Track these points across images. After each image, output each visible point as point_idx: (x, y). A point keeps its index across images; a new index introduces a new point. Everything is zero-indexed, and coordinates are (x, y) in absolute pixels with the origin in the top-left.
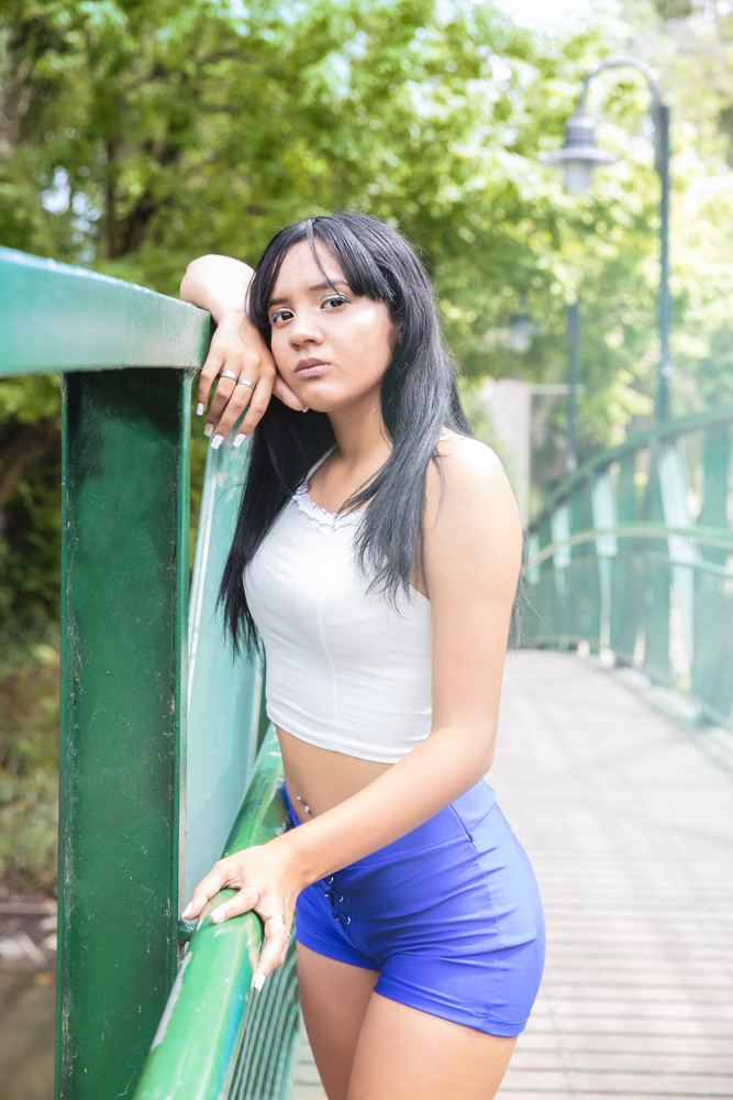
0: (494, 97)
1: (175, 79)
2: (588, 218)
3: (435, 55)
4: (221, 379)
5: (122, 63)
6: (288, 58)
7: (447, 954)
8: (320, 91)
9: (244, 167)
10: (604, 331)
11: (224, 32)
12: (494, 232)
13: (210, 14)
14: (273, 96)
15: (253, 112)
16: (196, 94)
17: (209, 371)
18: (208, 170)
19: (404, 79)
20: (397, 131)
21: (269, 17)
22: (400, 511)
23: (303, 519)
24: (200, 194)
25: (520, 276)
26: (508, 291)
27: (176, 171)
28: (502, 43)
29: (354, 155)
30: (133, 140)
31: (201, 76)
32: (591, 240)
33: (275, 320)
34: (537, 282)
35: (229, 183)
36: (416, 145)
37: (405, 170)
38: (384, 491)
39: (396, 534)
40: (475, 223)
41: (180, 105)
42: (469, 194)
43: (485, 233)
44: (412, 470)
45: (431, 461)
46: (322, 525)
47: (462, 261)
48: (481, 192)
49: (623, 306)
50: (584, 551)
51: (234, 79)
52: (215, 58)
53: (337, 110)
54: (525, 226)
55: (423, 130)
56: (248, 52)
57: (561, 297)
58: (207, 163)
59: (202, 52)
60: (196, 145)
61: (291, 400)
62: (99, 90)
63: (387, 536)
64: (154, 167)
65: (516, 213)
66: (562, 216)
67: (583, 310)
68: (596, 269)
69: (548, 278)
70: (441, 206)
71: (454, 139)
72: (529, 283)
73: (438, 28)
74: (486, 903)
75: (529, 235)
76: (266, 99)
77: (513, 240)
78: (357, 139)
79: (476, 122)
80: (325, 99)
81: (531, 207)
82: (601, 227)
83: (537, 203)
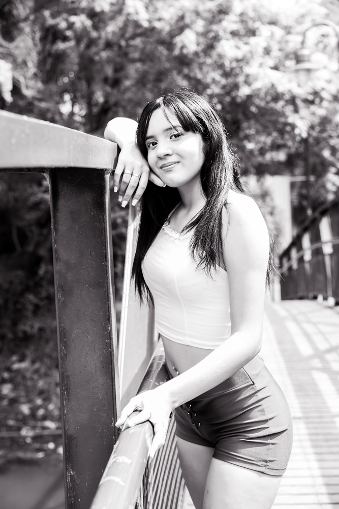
0: (264, 44)
1: (116, 48)
2: (310, 98)
3: (235, 27)
4: (124, 175)
5: (92, 43)
6: (167, 34)
7: (245, 438)
8: (182, 48)
9: (149, 86)
10: (322, 149)
11: (137, 25)
12: (267, 107)
13: (131, 18)
14: (161, 52)
15: (152, 61)
16: (126, 54)
17: (118, 171)
18: (134, 89)
19: (221, 39)
20: (219, 64)
21: (157, 16)
22: (210, 230)
23: (166, 237)
24: (130, 100)
25: (280, 126)
26: (275, 134)
27: (119, 90)
28: (266, 20)
29: (199, 76)
30: (98, 78)
31: (128, 46)
32: (313, 108)
33: (149, 146)
34: (288, 128)
35: (144, 94)
36: (228, 69)
37: (223, 81)
38: (203, 221)
39: (208, 241)
40: (257, 104)
41: (118, 60)
42: (254, 90)
43: (262, 108)
44: (215, 211)
45: (224, 206)
46: (176, 239)
47: (252, 122)
48: (259, 89)
49: (330, 137)
50: (317, 252)
51: (143, 46)
52: (134, 37)
53: (190, 56)
54: (281, 103)
55: (231, 62)
56: (149, 33)
57: (300, 135)
58: (132, 85)
59: (128, 35)
60: (127, 77)
61: (158, 182)
62: (82, 56)
63: (204, 242)
64: (108, 89)
65: (277, 98)
66: (298, 97)
67: (311, 140)
68: (316, 120)
69: (293, 127)
70: (241, 97)
71: (245, 65)
72: (284, 129)
73: (236, 15)
74: (263, 413)
75: (283, 107)
76: (157, 54)
77: (276, 110)
78: (201, 69)
79: (255, 57)
80: (185, 51)
81: (283, 94)
82: (317, 100)
83: (286, 92)
